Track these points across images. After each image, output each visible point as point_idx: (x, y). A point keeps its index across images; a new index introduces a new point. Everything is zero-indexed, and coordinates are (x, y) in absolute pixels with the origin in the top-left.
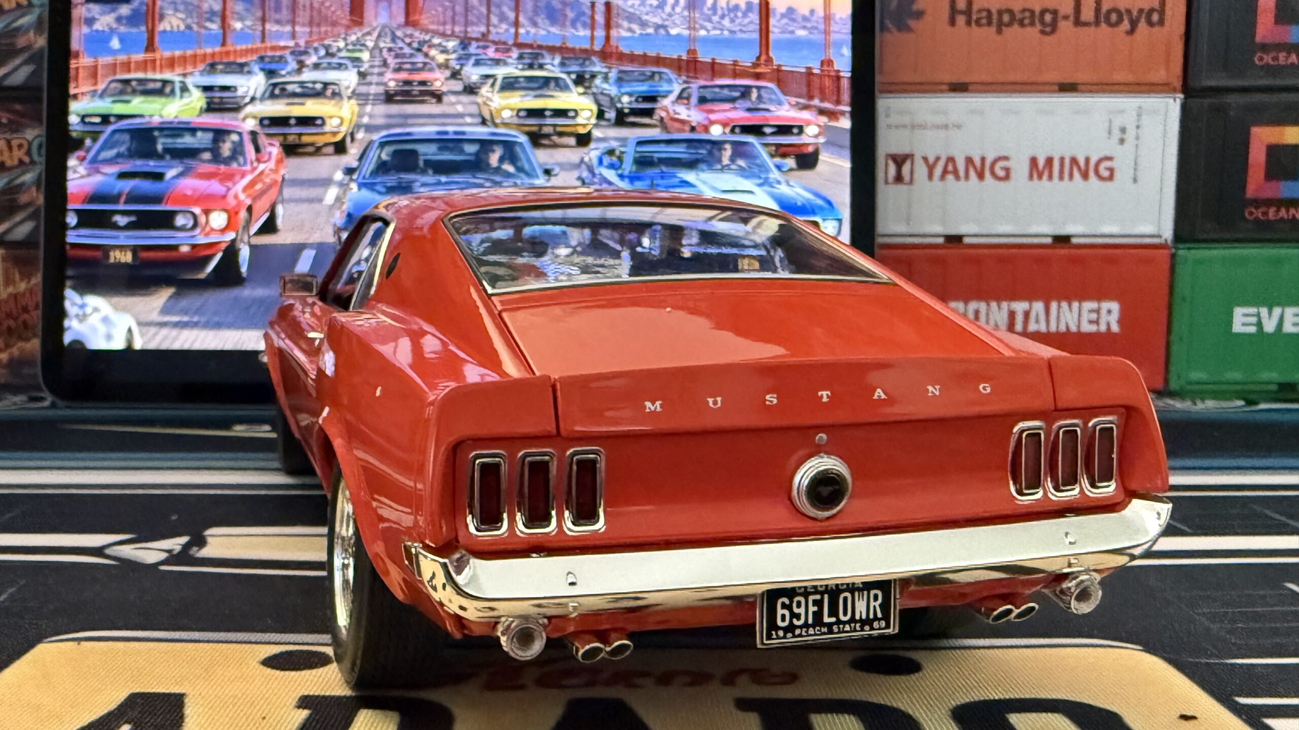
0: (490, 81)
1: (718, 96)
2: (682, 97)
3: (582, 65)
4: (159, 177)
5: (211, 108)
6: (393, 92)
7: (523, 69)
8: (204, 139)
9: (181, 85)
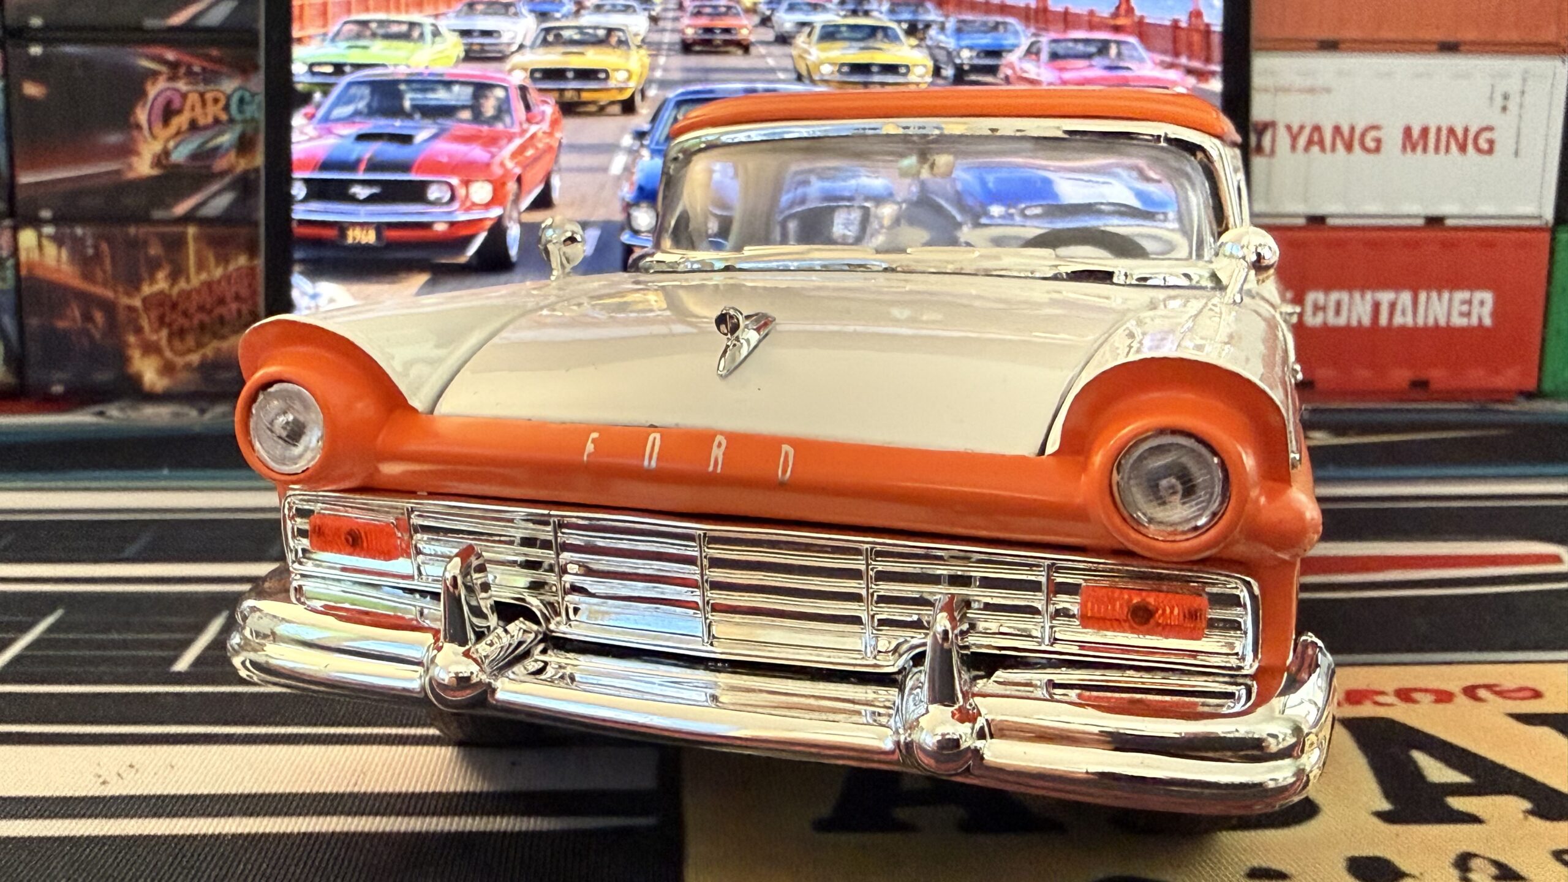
0: (807, 30)
1: (1071, 52)
2: (1032, 52)
3: (915, 12)
4: (406, 139)
5: (470, 56)
6: (689, 41)
7: (845, 16)
8: (460, 94)
9: (432, 28)
